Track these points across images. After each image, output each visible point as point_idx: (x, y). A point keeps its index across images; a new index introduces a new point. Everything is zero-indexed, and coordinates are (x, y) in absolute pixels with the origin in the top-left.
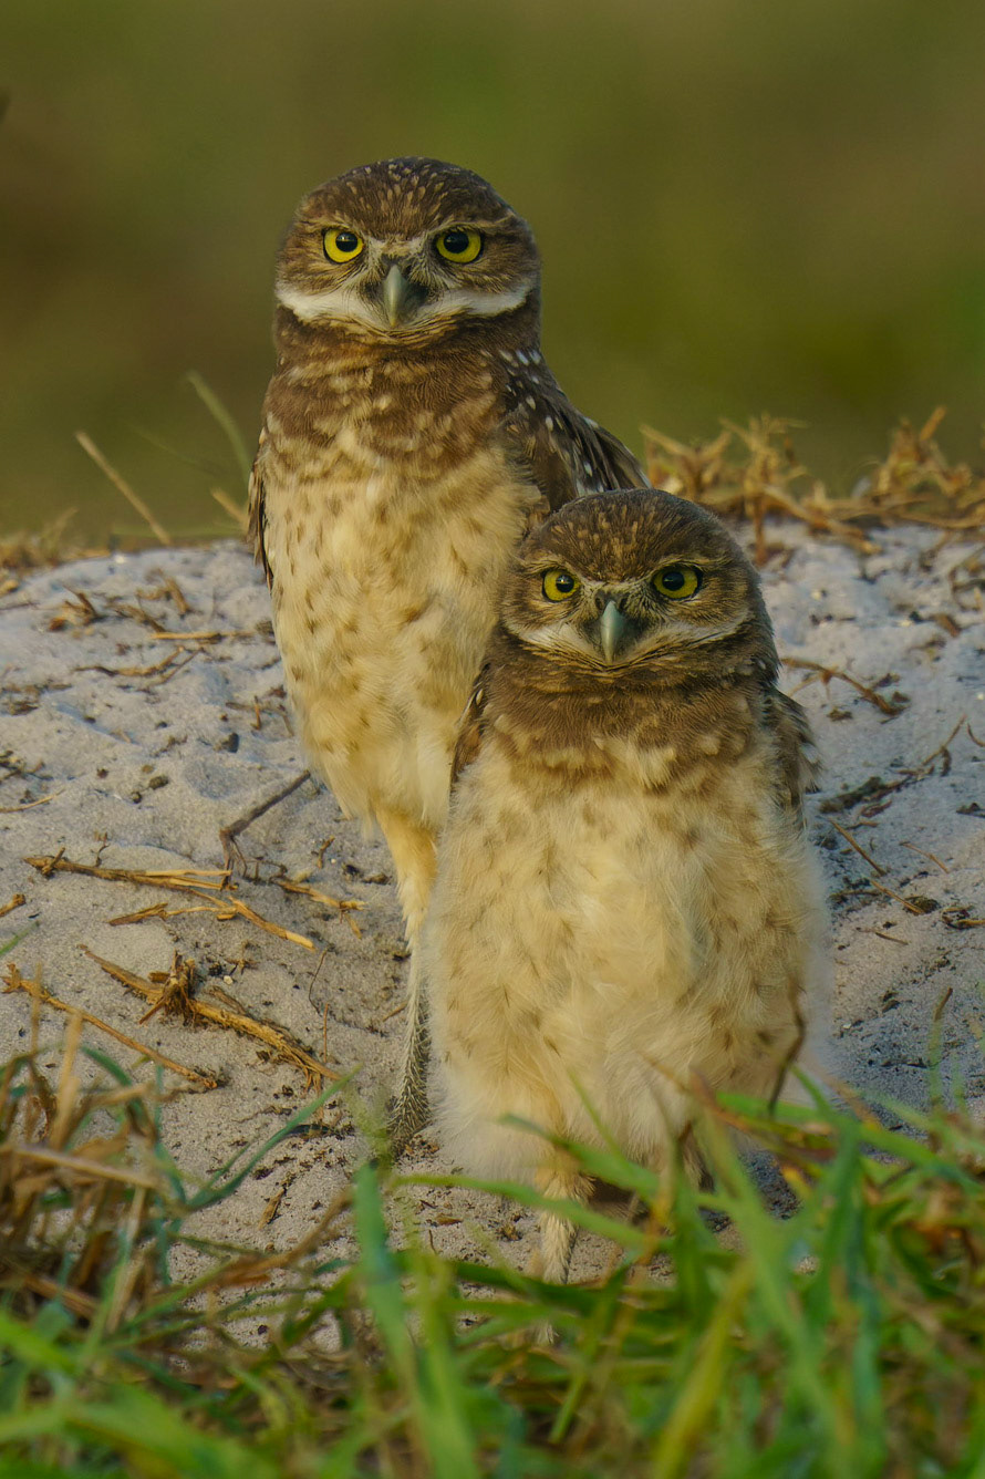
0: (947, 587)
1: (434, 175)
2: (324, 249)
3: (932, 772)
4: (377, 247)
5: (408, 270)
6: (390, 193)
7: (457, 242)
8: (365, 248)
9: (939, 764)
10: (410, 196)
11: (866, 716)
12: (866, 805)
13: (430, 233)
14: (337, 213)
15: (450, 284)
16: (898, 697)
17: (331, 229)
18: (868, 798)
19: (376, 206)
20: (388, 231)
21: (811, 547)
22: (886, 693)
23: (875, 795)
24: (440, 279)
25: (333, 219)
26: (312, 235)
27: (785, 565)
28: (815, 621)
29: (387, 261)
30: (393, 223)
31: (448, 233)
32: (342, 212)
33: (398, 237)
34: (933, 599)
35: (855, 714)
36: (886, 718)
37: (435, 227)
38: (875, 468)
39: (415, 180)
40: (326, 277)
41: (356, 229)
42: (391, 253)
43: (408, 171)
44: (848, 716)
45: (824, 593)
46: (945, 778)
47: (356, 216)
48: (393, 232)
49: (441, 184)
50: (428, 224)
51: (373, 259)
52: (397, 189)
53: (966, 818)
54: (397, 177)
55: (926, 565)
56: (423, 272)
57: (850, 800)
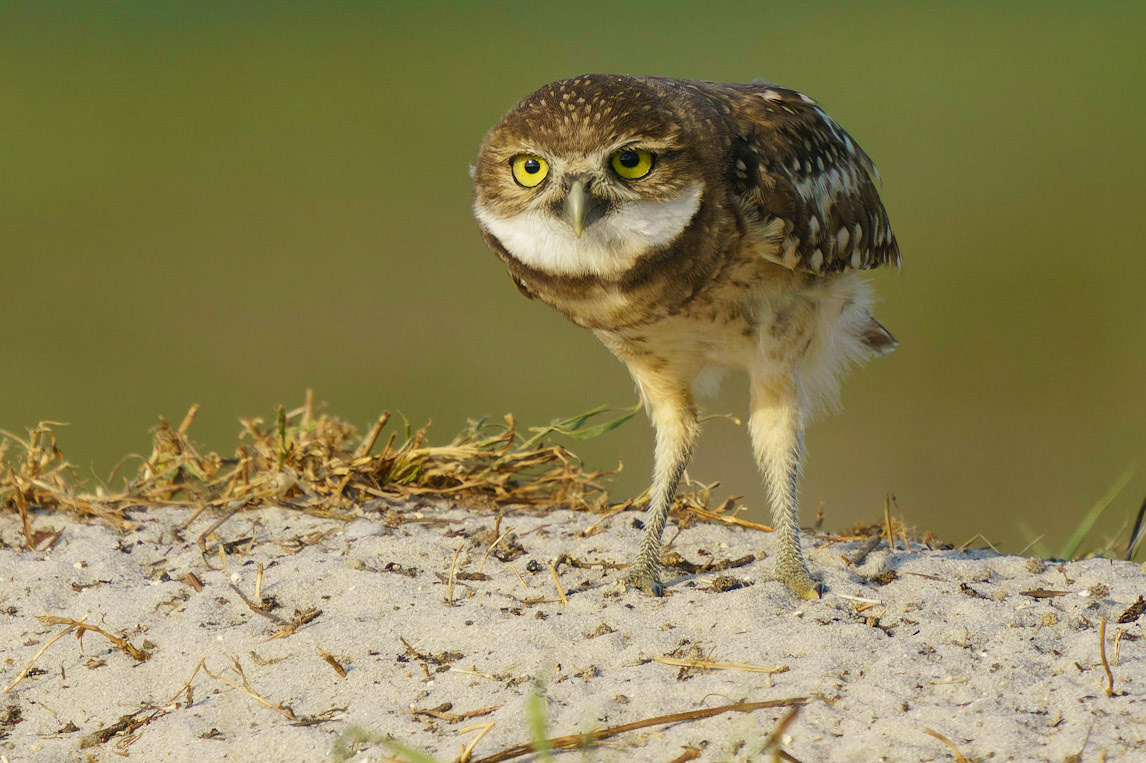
0: (197, 551)
1: (603, 102)
2: (513, 174)
3: (178, 705)
4: (560, 166)
5: (588, 186)
6: (566, 119)
7: (630, 158)
8: (550, 169)
9: (183, 699)
10: (587, 120)
11: (119, 662)
12: (120, 738)
13: (606, 151)
14: (523, 139)
15: (630, 195)
16: (149, 645)
17: (520, 156)
18: (122, 733)
19: (555, 129)
20: (568, 150)
21: (76, 528)
22: (138, 643)
23: (128, 729)
24: (621, 191)
25: (519, 146)
26: (501, 164)
27: (52, 545)
28: (77, 588)
29: (570, 179)
30: (571, 143)
31: (621, 152)
32: (527, 137)
33: (577, 154)
34: (182, 562)
35: (108, 662)
36: (138, 662)
37: (609, 145)
38: (139, 463)
39: (588, 108)
40: (516, 202)
41: (539, 152)
42: (570, 170)
43: (581, 100)
44: (102, 664)
45: (84, 565)
46: (189, 710)
47: (540, 139)
48: (572, 150)
49: (609, 109)
50: (603, 141)
51: (556, 179)
52: (575, 116)
53: (207, 741)
54: (572, 107)
55: (178, 534)
56: (605, 187)
57: (107, 735)
